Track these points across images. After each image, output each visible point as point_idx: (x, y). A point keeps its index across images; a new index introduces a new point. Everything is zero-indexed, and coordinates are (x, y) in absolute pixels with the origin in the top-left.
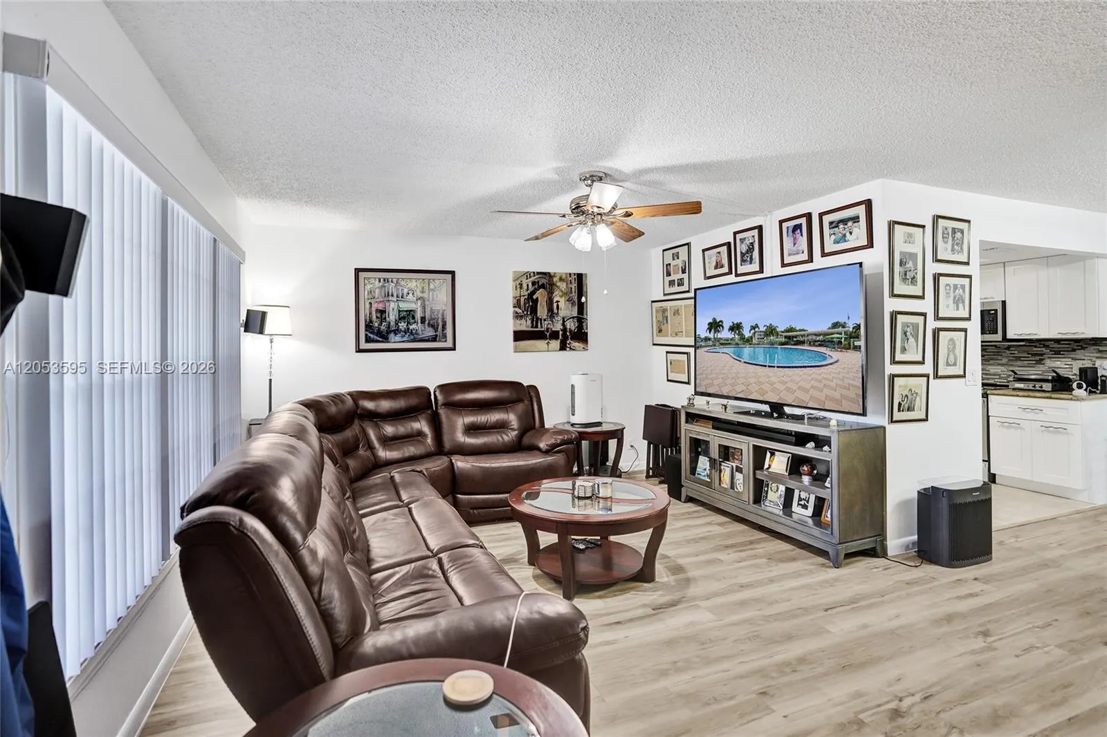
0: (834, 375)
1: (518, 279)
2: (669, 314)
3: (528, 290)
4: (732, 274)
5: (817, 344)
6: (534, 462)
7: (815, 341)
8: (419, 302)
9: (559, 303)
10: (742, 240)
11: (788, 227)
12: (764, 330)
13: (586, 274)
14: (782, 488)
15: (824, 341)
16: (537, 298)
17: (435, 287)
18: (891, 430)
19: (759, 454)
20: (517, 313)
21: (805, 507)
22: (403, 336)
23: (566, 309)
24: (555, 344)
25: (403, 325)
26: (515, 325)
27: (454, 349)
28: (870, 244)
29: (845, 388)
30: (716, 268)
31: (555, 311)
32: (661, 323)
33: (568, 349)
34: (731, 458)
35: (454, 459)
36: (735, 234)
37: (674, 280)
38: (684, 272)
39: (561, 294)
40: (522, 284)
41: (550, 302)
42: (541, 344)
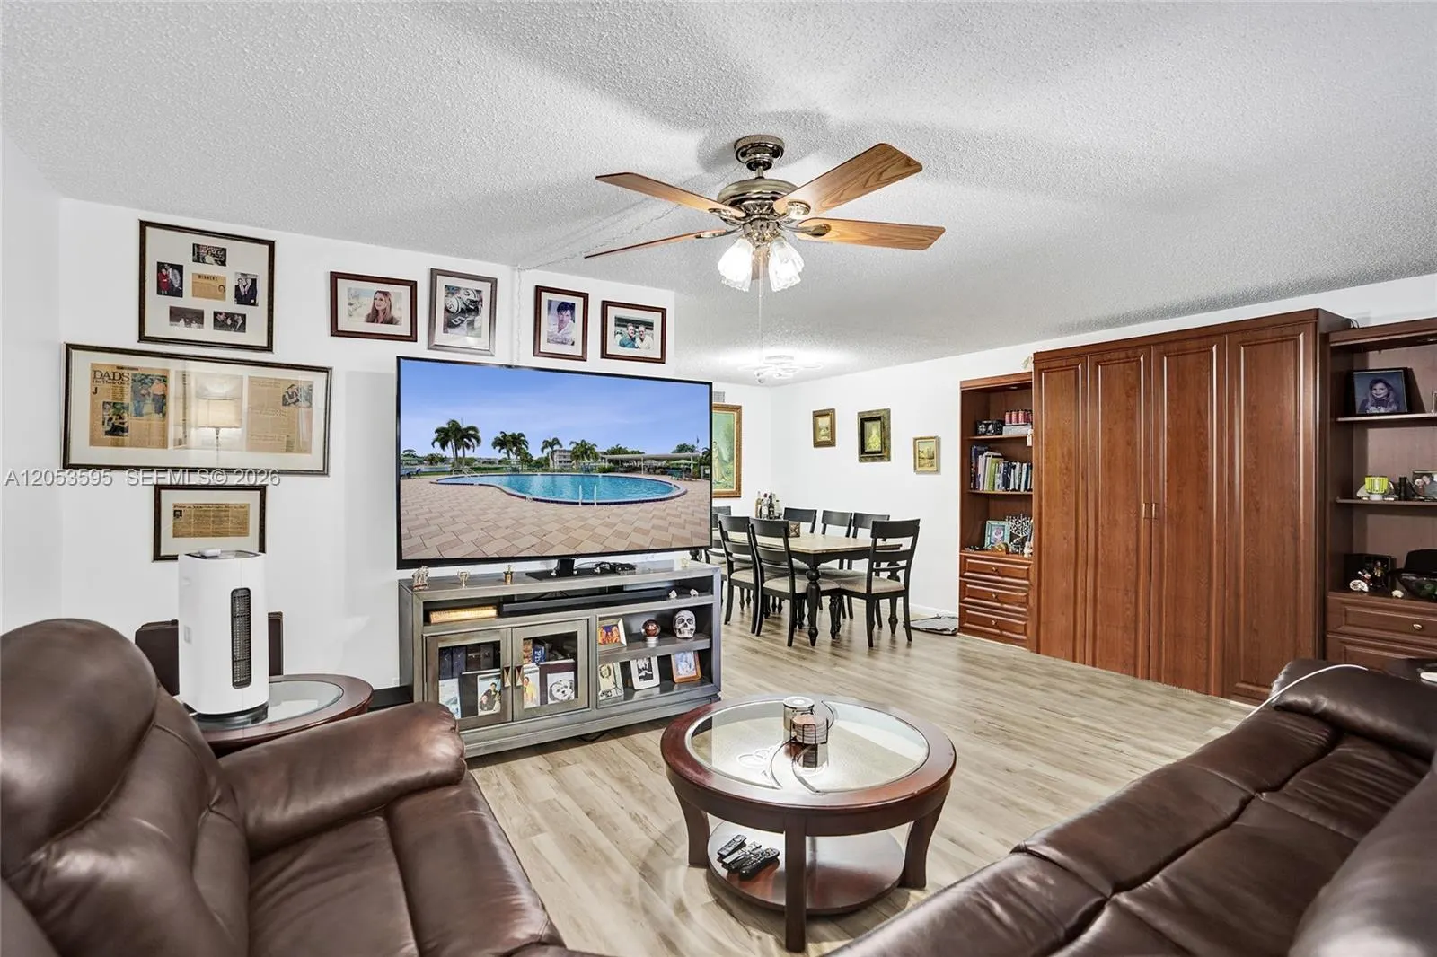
0: (681, 509)
4: (416, 340)
5: (658, 471)
7: (656, 468)
10: (450, 289)
12: (571, 448)
15: (668, 468)
28: (662, 360)
32: (128, 405)
36: (434, 273)
37: (197, 312)
38: (244, 300)
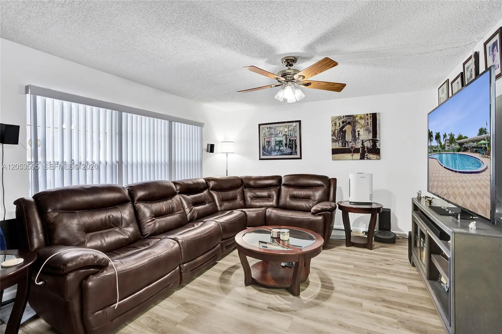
1: (334, 121)
5: (474, 150)
7: (472, 147)
8: (284, 137)
9: (359, 132)
10: (467, 69)
13: (378, 113)
15: (477, 147)
16: (346, 130)
17: (291, 129)
20: (334, 139)
22: (277, 153)
25: (277, 148)
26: (332, 146)
27: (301, 158)
31: (357, 136)
33: (366, 159)
39: (361, 126)
40: (336, 123)
41: (354, 131)
42: (348, 156)
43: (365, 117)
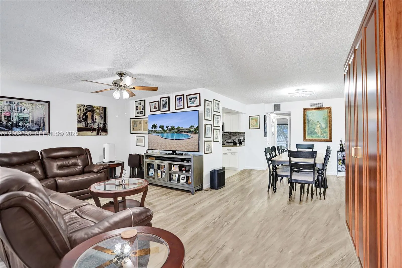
0: (192, 141)
1: (80, 107)
2: (137, 123)
3: (83, 112)
4: (159, 111)
6: (92, 176)
7: (186, 131)
8: (30, 114)
9: (96, 118)
10: (163, 101)
11: (177, 98)
12: (170, 128)
13: (107, 107)
14: (177, 175)
15: (189, 131)
16: (88, 115)
17: (39, 108)
18: (205, 156)
19: (170, 165)
20: (79, 120)
21: (184, 180)
22: (21, 129)
23: (99, 120)
24: (95, 133)
25: (21, 124)
26: (78, 125)
28: (200, 105)
29: (195, 145)
30: (154, 109)
31: (95, 120)
32: (134, 125)
33: (100, 135)
34: (161, 169)
35: (56, 179)
36: (161, 98)
37: (139, 112)
38: (143, 109)
39: (97, 114)
40: (81, 109)
41: (93, 117)
42: (89, 133)
43: (99, 108)
